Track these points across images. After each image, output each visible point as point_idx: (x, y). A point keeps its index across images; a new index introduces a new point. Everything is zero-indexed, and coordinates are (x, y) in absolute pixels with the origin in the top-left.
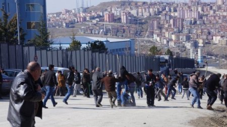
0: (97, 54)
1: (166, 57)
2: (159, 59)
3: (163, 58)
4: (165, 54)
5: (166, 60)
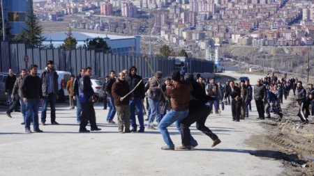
0: (102, 54)
1: (183, 59)
2: (174, 61)
3: (178, 60)
4: (180, 55)
5: (182, 63)
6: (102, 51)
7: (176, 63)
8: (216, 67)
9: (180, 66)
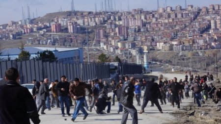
0: (48, 63)
1: (116, 64)
2: (109, 66)
3: (113, 65)
4: (114, 61)
5: (116, 67)
7: (111, 68)
8: (145, 69)
9: (114, 69)
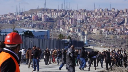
1: (68, 40)
2: (64, 41)
3: (66, 41)
4: (68, 39)
5: (68, 42)
6: (28, 37)
7: (65, 42)
